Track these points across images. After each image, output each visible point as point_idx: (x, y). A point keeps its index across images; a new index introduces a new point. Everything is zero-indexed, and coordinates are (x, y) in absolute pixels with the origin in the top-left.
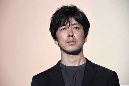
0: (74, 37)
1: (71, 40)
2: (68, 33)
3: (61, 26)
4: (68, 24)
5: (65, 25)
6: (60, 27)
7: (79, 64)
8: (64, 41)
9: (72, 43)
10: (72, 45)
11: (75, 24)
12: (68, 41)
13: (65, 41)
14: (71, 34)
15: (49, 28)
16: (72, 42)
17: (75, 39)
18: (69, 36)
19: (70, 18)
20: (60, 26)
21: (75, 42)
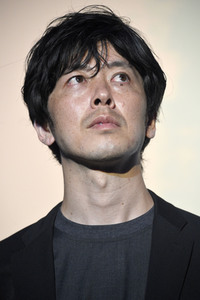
0: (115, 107)
1: (105, 117)
2: (93, 93)
3: (67, 71)
4: (93, 64)
5: (83, 67)
6: (62, 73)
7: (127, 213)
8: (79, 120)
9: (105, 127)
10: (106, 133)
11: (117, 64)
12: (94, 118)
13: (83, 120)
14: (103, 95)
15: (22, 85)
16: (107, 121)
17: (118, 115)
18: (97, 102)
19: (100, 44)
20: (64, 69)
21: (118, 125)
